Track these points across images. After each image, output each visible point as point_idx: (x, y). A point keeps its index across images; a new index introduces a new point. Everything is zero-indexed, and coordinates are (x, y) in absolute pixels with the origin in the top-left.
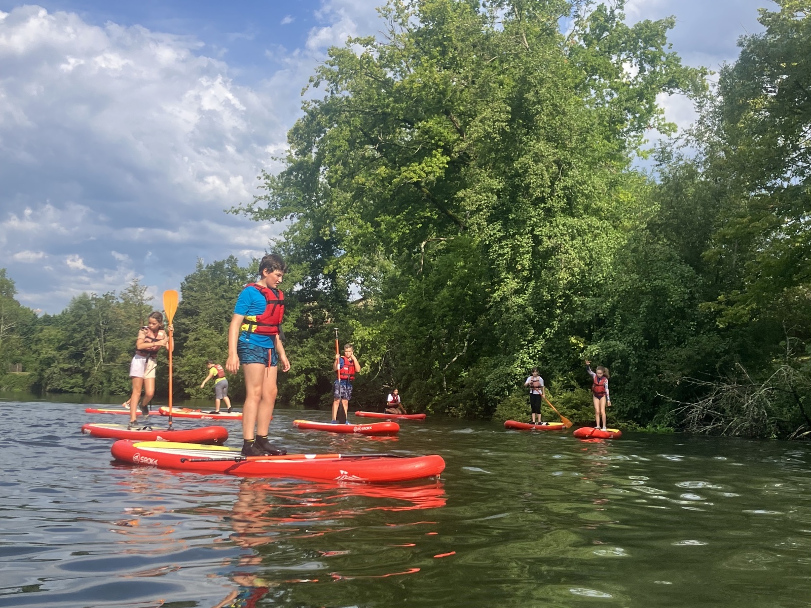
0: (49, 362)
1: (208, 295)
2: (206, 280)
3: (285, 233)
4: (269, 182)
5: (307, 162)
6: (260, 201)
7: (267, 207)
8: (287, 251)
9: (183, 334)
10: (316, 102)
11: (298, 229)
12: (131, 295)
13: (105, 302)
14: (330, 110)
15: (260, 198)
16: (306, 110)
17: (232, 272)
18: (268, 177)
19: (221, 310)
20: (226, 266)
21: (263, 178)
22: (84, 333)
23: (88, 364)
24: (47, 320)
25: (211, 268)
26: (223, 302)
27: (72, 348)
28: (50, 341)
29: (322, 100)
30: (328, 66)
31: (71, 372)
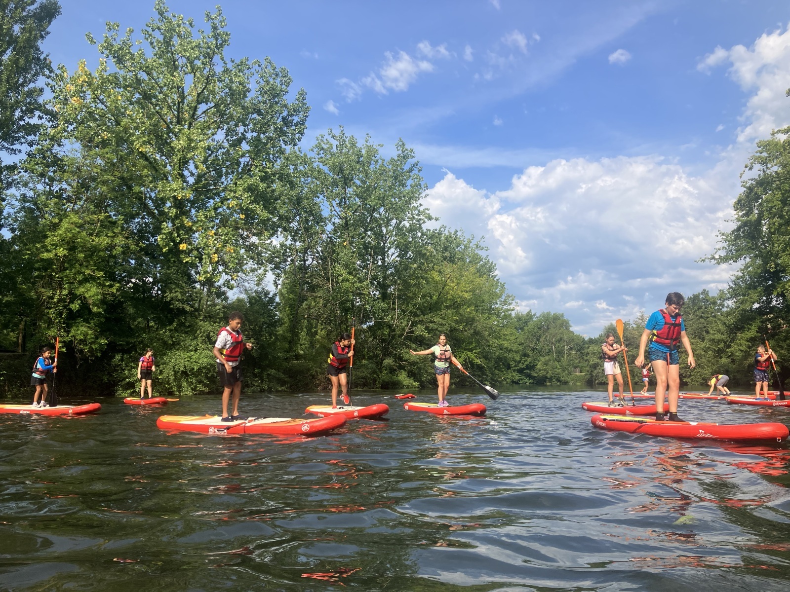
1: (691, 317)
2: (689, 308)
3: (741, 270)
4: (724, 237)
5: (750, 221)
6: (720, 251)
7: (725, 254)
8: (745, 281)
10: (752, 180)
11: (751, 265)
12: (640, 321)
14: (764, 183)
15: (719, 249)
16: (744, 187)
17: (706, 300)
18: (723, 234)
19: (701, 326)
20: (701, 296)
21: (719, 235)
24: (591, 341)
25: (691, 298)
26: (702, 320)
29: (757, 177)
30: (759, 154)
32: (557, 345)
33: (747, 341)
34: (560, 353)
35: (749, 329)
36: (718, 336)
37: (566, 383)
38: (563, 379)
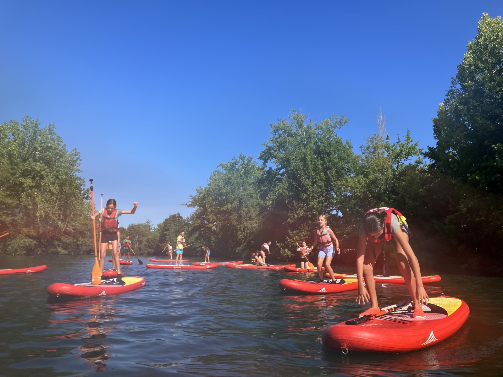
1: (172, 224)
2: (172, 220)
3: (196, 211)
4: (192, 197)
7: (191, 204)
8: (196, 214)
11: (199, 209)
12: (147, 224)
15: (189, 202)
18: (191, 196)
19: (176, 229)
20: (177, 215)
25: (172, 216)
26: (177, 227)
33: (195, 238)
35: (196, 234)
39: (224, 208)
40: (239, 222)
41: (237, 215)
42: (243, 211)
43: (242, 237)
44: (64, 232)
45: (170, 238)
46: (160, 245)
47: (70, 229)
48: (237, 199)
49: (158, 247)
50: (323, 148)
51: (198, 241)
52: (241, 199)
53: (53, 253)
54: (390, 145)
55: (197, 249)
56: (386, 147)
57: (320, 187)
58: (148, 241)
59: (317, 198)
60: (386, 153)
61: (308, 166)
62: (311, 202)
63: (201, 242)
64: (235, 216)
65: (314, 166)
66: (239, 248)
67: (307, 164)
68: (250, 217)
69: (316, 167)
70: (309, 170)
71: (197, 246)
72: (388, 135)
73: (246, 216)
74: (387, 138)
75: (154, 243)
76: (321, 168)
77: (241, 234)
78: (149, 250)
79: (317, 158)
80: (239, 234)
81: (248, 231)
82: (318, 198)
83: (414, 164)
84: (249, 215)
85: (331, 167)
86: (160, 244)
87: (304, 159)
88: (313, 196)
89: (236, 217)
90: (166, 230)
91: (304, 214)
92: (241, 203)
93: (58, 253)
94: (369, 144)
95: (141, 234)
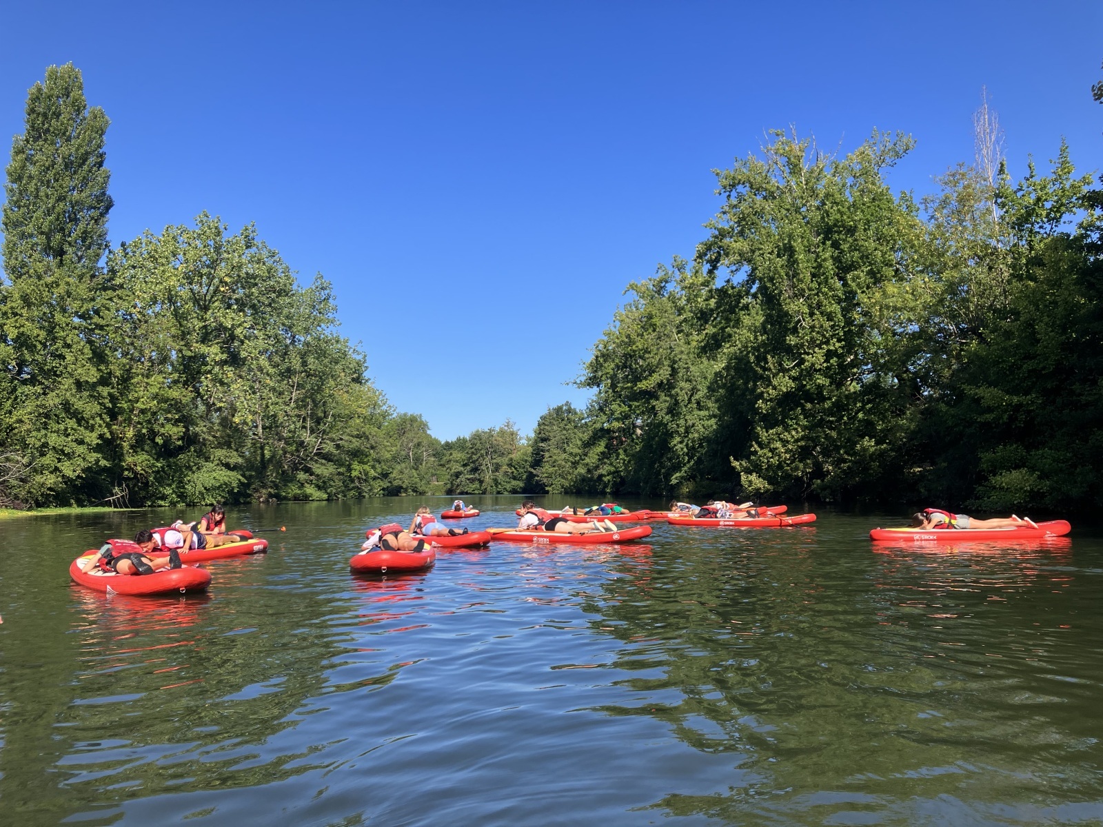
0: (457, 475)
1: (555, 428)
2: (554, 419)
3: (596, 395)
7: (585, 380)
8: (598, 404)
9: (542, 453)
12: (506, 428)
13: (490, 434)
15: (581, 376)
17: (569, 411)
19: (563, 437)
20: (564, 408)
22: (479, 455)
23: (482, 475)
24: (448, 446)
26: (565, 432)
27: (472, 465)
28: (457, 461)
31: (472, 481)
32: (415, 450)
33: (598, 455)
34: (418, 460)
35: (599, 445)
36: (576, 450)
37: (422, 493)
38: (420, 489)
39: (642, 385)
40: (673, 416)
41: (668, 399)
42: (681, 389)
43: (682, 449)
44: (316, 454)
45: (551, 457)
46: (531, 473)
47: (329, 447)
48: (665, 363)
49: (531, 476)
50: (838, 217)
51: (606, 460)
52: (675, 362)
53: (296, 498)
54: (1007, 189)
55: (604, 478)
56: (997, 196)
57: (830, 317)
58: (510, 465)
59: (822, 343)
60: (997, 213)
61: (798, 265)
62: (808, 354)
63: (611, 464)
64: (665, 401)
65: (815, 265)
66: (678, 474)
67: (796, 261)
68: (698, 403)
69: (820, 266)
70: (801, 276)
71: (604, 472)
72: (1004, 163)
73: (690, 400)
74: (1001, 171)
75: (524, 468)
76: (833, 269)
77: (681, 442)
78: (514, 483)
79: (824, 243)
80: (675, 442)
81: (696, 435)
82: (827, 343)
83: (1075, 234)
84: (697, 397)
85: (858, 262)
86: (532, 470)
87: (789, 250)
88: (813, 341)
89: (667, 404)
90: (543, 440)
91: (792, 388)
92: (674, 372)
93: (306, 498)
94: (948, 191)
95: (495, 451)
